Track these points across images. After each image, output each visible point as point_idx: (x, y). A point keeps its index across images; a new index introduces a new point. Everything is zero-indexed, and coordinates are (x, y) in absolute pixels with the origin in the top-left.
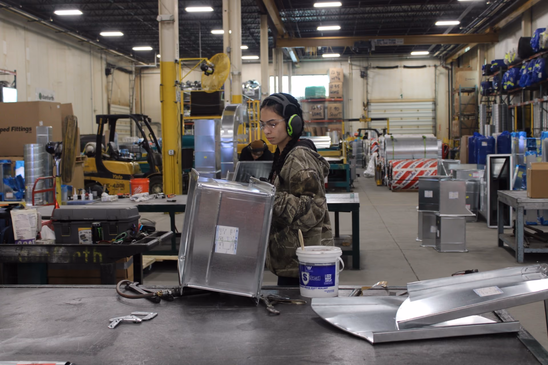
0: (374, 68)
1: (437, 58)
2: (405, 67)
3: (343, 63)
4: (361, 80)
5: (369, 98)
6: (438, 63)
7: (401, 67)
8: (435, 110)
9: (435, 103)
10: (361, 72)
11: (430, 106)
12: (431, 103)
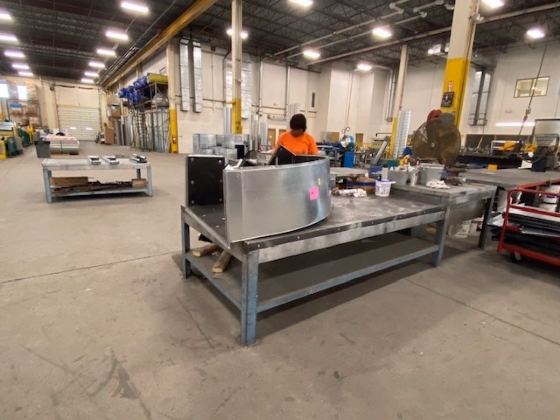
0: (58, 85)
1: (98, 85)
2: (80, 88)
3: (37, 80)
4: (50, 91)
5: (58, 103)
6: (99, 88)
7: (77, 87)
8: (100, 114)
9: (100, 110)
10: (50, 87)
11: (97, 112)
12: (98, 110)
